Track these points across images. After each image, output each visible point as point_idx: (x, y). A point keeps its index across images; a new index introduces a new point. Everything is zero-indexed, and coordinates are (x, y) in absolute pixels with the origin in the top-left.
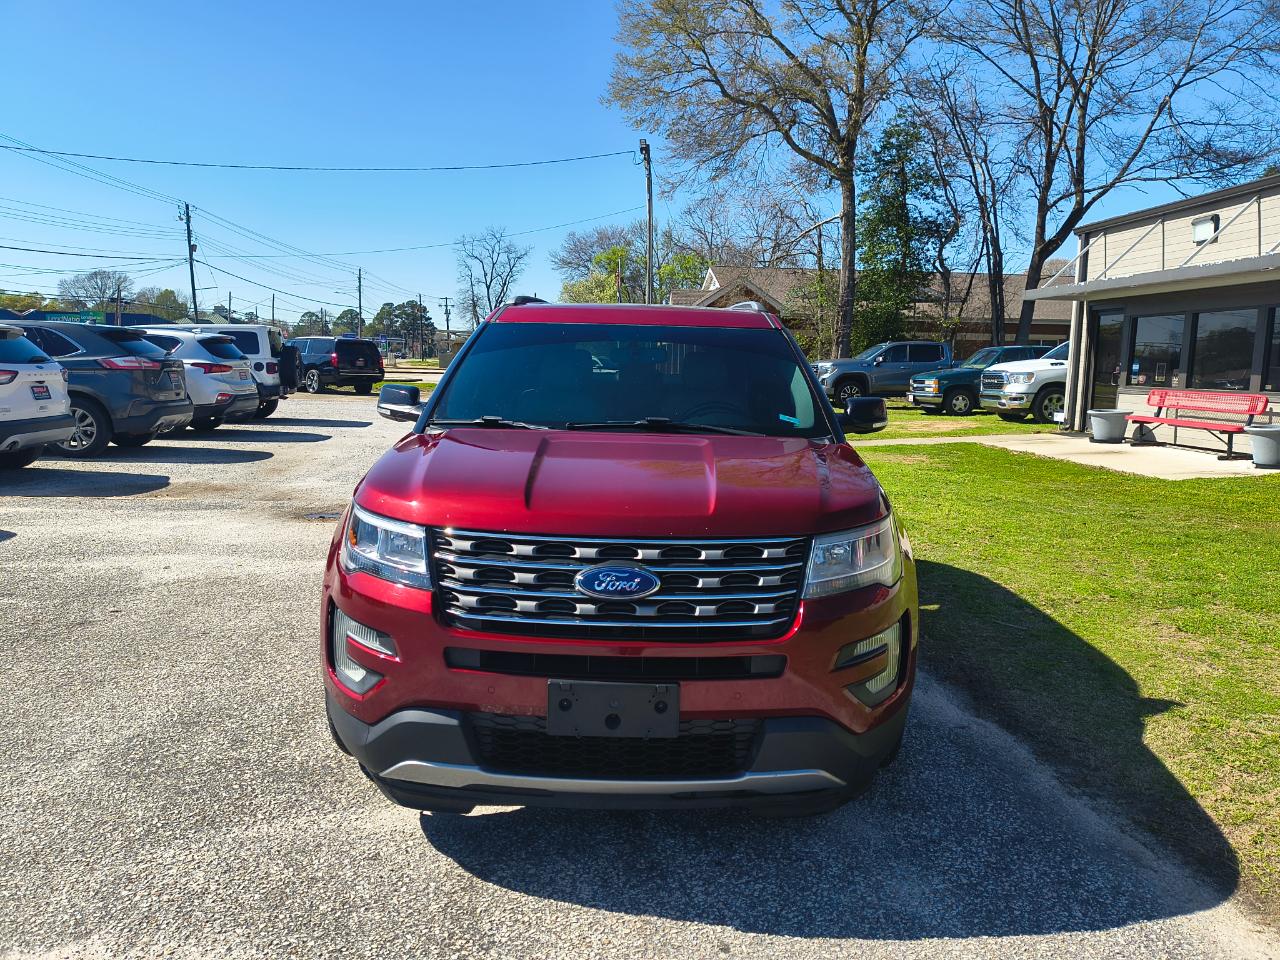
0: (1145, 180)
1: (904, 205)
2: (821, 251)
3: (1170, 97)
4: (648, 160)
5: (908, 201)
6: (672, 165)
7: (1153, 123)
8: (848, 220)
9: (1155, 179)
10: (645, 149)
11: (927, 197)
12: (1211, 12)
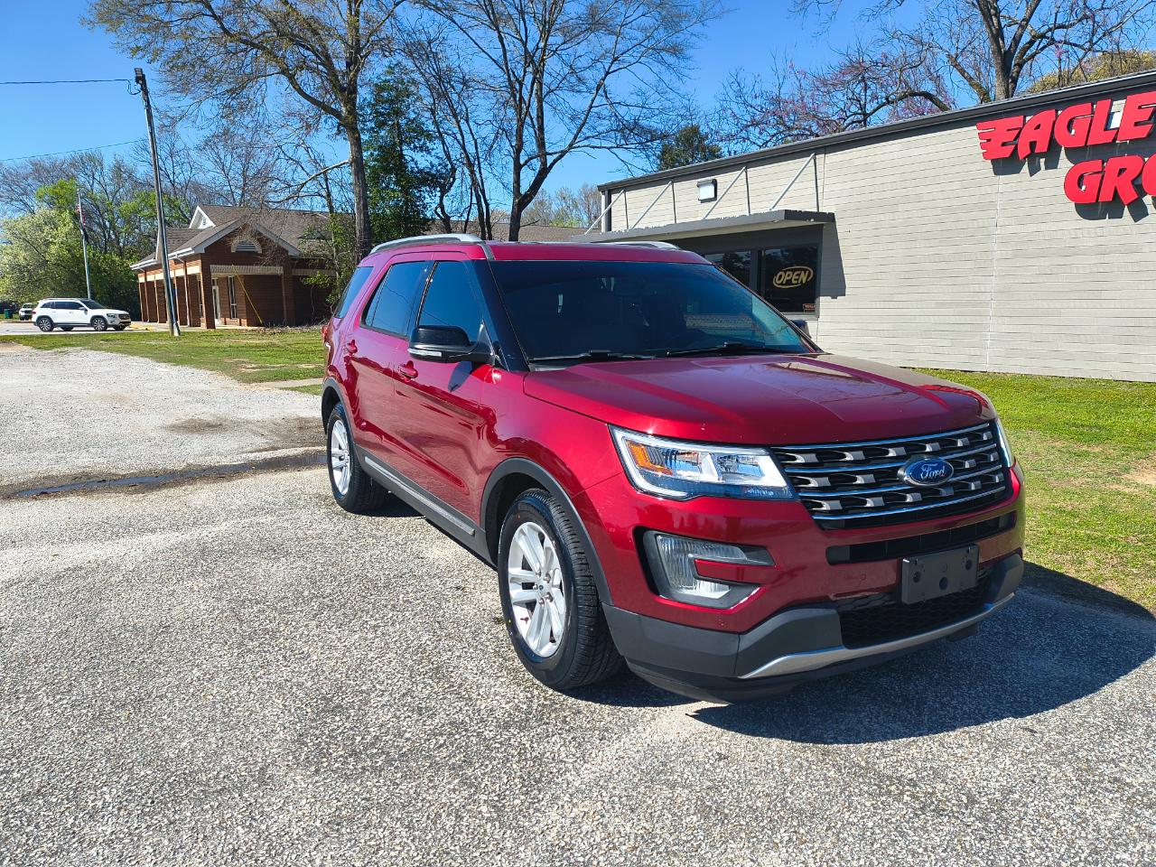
0: (594, 147)
1: (402, 156)
2: (329, 195)
3: (604, 79)
4: (145, 92)
5: (405, 152)
6: (173, 99)
7: (593, 101)
8: (357, 166)
9: (600, 147)
10: (141, 79)
11: (421, 149)
12: (627, 15)
